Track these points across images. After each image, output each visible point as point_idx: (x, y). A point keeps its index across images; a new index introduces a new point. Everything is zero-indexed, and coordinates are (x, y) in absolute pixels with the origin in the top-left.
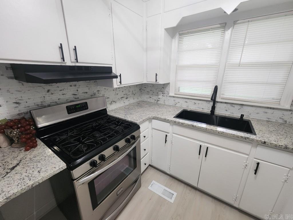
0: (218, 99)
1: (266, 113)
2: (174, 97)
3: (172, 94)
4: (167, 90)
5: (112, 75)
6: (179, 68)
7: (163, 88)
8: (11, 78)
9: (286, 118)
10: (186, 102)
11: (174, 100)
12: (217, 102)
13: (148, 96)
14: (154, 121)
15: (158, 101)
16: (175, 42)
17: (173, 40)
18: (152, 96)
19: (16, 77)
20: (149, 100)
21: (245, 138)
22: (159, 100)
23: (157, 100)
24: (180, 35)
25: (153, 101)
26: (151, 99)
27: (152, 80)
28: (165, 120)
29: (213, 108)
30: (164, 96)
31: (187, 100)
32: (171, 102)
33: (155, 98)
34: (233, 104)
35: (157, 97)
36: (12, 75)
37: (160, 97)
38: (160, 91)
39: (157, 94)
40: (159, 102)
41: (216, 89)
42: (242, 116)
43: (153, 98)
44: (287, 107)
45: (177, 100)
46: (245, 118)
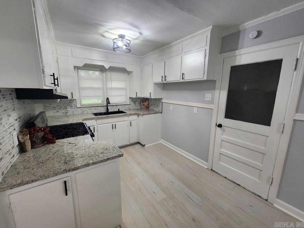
2: (80, 108)
3: (79, 106)
4: (74, 103)
7: (70, 102)
8: (16, 98)
10: (90, 109)
11: (81, 110)
13: (55, 111)
17: (75, 71)
18: (59, 110)
20: (56, 114)
21: (126, 114)
22: (67, 112)
23: (65, 112)
24: (77, 69)
25: (61, 114)
26: (59, 113)
30: (72, 108)
32: (79, 111)
33: (64, 111)
35: (65, 110)
37: (69, 109)
38: (68, 105)
39: (65, 108)
40: (68, 114)
42: (119, 109)
43: (61, 111)
44: (129, 103)
45: (83, 109)
46: (120, 110)
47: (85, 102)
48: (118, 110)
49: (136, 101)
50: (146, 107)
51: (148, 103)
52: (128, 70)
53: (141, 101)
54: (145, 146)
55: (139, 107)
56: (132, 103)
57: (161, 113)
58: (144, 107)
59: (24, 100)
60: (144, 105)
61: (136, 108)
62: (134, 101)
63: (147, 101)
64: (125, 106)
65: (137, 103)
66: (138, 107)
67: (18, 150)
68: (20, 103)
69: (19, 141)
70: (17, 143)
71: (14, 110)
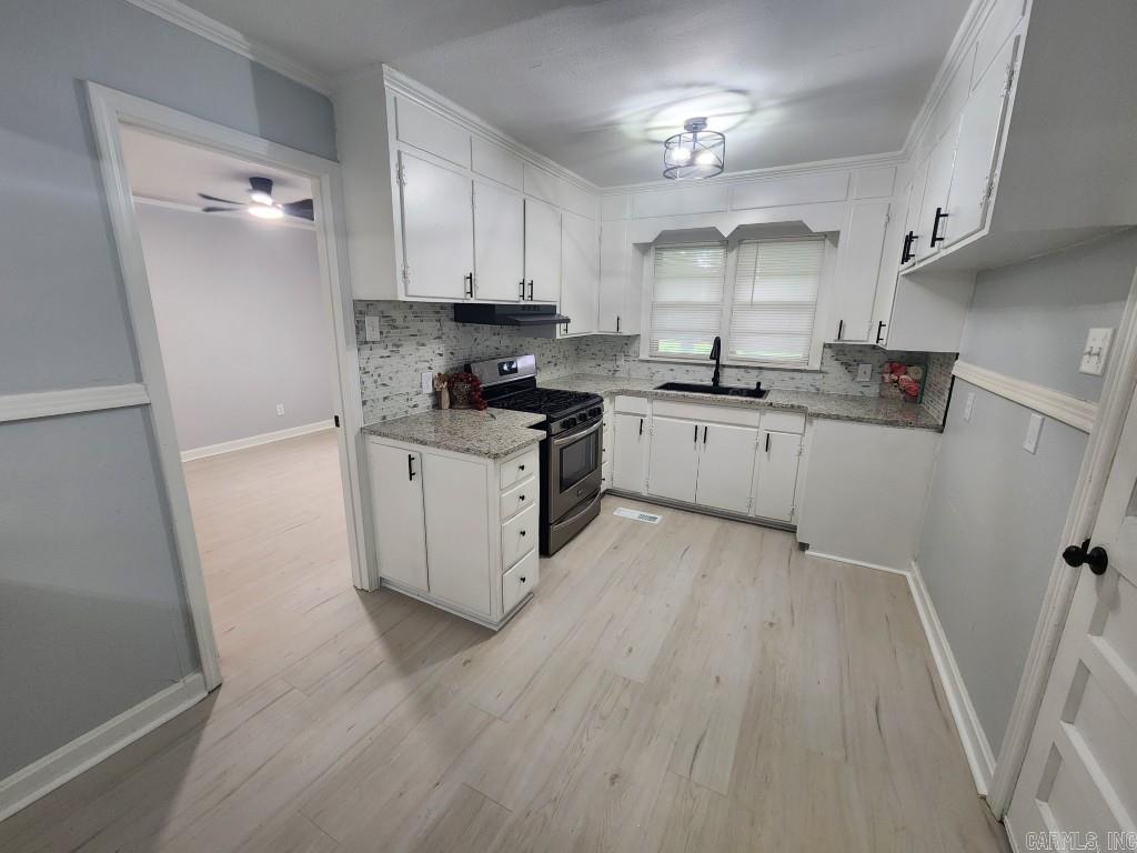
0: (723, 361)
1: (793, 379)
2: (648, 361)
3: (644, 356)
4: (633, 348)
5: (556, 318)
6: (656, 307)
7: (627, 344)
8: (451, 320)
9: (818, 384)
10: (670, 369)
11: (650, 366)
12: (724, 366)
13: (593, 363)
14: (619, 399)
15: (616, 371)
16: (649, 262)
17: (645, 258)
18: (600, 363)
19: (457, 319)
20: (595, 371)
21: (751, 403)
22: (618, 369)
23: (613, 369)
24: (656, 249)
25: (605, 373)
26: (600, 368)
27: (608, 328)
28: (639, 394)
29: (717, 374)
30: (629, 361)
31: (673, 366)
32: (644, 369)
33: (609, 365)
34: (747, 367)
35: (613, 363)
36: (452, 316)
37: (621, 362)
38: (621, 351)
40: (617, 375)
41: (717, 342)
42: (759, 384)
43: (605, 365)
44: (817, 367)
45: (655, 368)
46: (762, 387)
47: (668, 347)
48: (754, 387)
49: (858, 362)
50: (904, 391)
51: (919, 377)
52: (815, 229)
53: (887, 365)
54: (807, 552)
55: (873, 391)
56: (835, 369)
57: (941, 429)
58: (895, 392)
59: (477, 325)
60: (897, 382)
61: (855, 390)
62: (844, 359)
63: (918, 364)
64: (796, 375)
65: (864, 370)
66: (863, 389)
67: (429, 402)
68: (462, 329)
69: (434, 389)
70: (430, 390)
71: (440, 338)
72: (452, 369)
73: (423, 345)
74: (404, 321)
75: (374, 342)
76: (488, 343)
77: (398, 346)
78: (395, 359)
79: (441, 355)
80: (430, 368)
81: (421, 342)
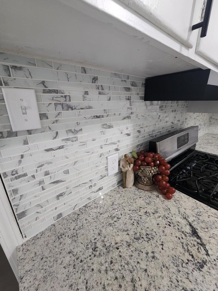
8: (142, 98)
67: (115, 180)
68: (150, 108)
69: (120, 169)
70: (116, 170)
71: (129, 117)
72: (137, 146)
73: (110, 127)
74: (84, 98)
75: (29, 132)
76: (167, 119)
77: (76, 132)
78: (72, 148)
79: (128, 135)
80: (117, 150)
81: (108, 124)
